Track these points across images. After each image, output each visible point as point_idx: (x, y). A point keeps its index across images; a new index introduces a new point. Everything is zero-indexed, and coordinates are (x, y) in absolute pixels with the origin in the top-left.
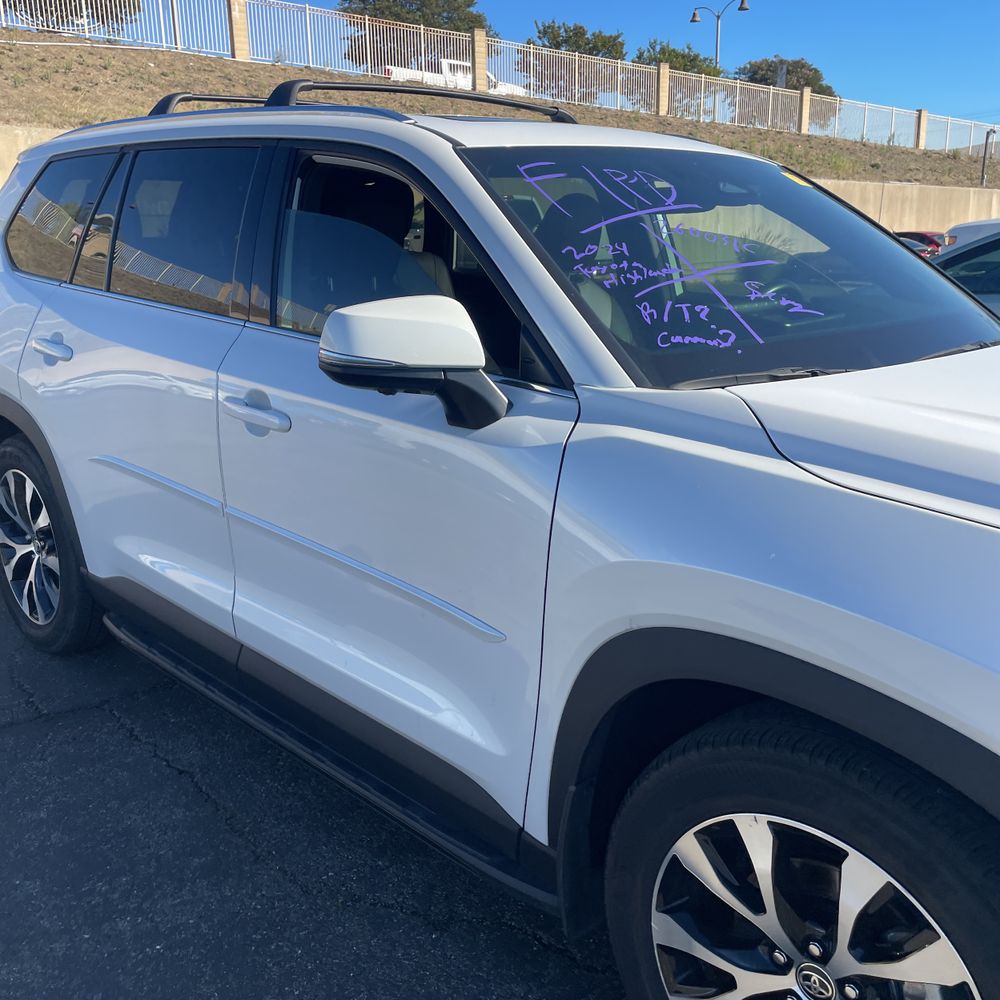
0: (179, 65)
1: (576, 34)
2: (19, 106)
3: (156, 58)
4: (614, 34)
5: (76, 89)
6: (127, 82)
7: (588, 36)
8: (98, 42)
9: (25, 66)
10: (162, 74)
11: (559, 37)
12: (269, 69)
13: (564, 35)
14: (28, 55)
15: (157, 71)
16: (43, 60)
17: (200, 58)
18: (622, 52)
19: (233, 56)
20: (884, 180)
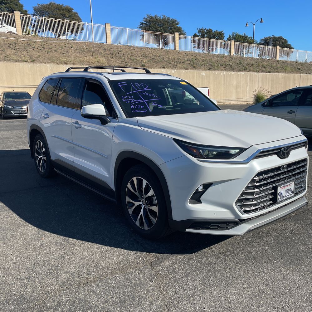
0: (92, 46)
1: (209, 32)
2: (48, 59)
3: (85, 44)
4: (221, 31)
5: (64, 54)
6: (77, 51)
7: (213, 32)
8: (70, 40)
9: (51, 48)
10: (87, 49)
11: (204, 32)
12: (116, 46)
13: (206, 32)
14: (51, 45)
15: (85, 48)
16: (55, 46)
17: (97, 44)
18: (223, 36)
19: (107, 43)
20: (301, 73)
